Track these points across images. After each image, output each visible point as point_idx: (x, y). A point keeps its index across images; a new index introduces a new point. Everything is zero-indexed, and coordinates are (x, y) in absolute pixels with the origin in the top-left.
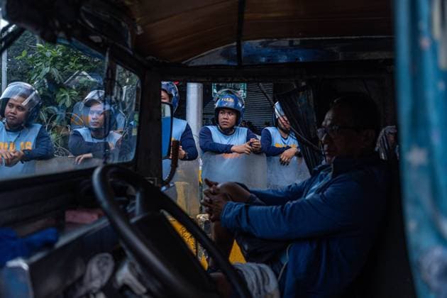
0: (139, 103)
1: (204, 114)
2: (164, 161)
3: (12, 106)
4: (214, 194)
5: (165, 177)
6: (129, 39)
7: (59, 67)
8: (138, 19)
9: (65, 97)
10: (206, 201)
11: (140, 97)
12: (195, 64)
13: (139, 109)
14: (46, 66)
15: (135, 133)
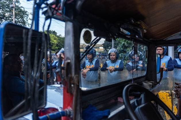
0: (147, 55)
1: (175, 52)
2: (157, 75)
3: (111, 55)
4: (179, 87)
5: (158, 81)
6: (141, 34)
7: (126, 42)
8: (144, 28)
9: (128, 50)
10: (175, 90)
11: (148, 53)
12: (169, 40)
13: (147, 57)
14: (123, 42)
15: (146, 65)
